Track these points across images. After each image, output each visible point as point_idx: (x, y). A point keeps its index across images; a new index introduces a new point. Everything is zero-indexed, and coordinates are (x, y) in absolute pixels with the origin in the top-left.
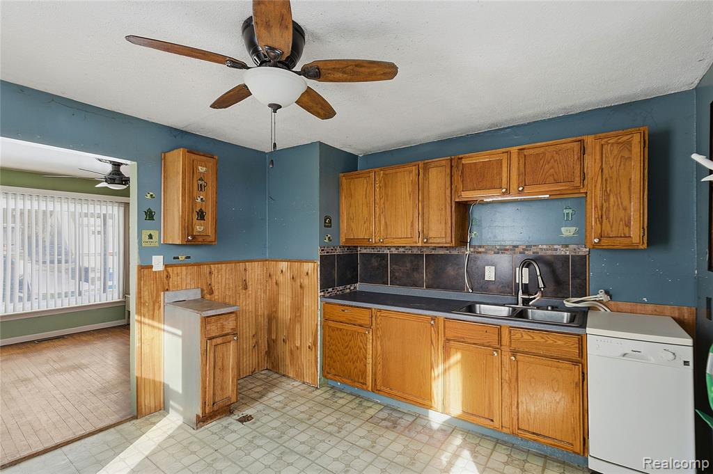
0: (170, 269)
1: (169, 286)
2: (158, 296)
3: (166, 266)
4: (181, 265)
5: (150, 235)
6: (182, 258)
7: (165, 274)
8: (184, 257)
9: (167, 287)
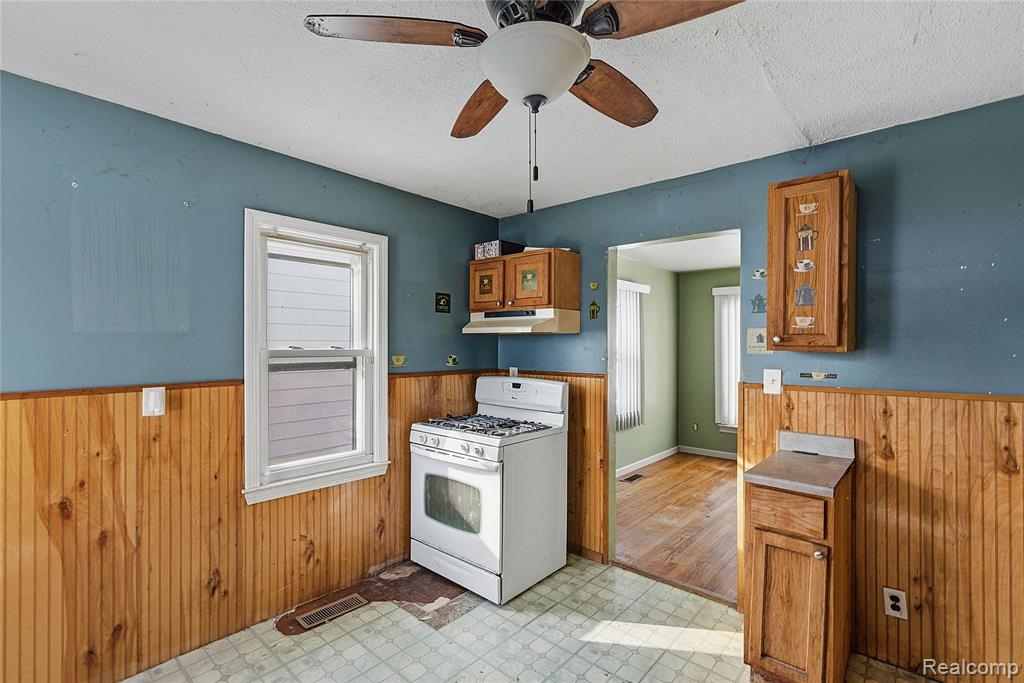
0: (793, 394)
1: (790, 422)
2: (771, 434)
3: (785, 387)
4: (816, 388)
5: (760, 335)
6: (818, 377)
7: (785, 402)
8: (822, 375)
9: (787, 424)
